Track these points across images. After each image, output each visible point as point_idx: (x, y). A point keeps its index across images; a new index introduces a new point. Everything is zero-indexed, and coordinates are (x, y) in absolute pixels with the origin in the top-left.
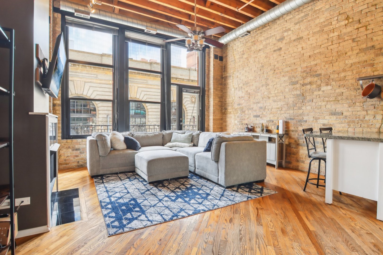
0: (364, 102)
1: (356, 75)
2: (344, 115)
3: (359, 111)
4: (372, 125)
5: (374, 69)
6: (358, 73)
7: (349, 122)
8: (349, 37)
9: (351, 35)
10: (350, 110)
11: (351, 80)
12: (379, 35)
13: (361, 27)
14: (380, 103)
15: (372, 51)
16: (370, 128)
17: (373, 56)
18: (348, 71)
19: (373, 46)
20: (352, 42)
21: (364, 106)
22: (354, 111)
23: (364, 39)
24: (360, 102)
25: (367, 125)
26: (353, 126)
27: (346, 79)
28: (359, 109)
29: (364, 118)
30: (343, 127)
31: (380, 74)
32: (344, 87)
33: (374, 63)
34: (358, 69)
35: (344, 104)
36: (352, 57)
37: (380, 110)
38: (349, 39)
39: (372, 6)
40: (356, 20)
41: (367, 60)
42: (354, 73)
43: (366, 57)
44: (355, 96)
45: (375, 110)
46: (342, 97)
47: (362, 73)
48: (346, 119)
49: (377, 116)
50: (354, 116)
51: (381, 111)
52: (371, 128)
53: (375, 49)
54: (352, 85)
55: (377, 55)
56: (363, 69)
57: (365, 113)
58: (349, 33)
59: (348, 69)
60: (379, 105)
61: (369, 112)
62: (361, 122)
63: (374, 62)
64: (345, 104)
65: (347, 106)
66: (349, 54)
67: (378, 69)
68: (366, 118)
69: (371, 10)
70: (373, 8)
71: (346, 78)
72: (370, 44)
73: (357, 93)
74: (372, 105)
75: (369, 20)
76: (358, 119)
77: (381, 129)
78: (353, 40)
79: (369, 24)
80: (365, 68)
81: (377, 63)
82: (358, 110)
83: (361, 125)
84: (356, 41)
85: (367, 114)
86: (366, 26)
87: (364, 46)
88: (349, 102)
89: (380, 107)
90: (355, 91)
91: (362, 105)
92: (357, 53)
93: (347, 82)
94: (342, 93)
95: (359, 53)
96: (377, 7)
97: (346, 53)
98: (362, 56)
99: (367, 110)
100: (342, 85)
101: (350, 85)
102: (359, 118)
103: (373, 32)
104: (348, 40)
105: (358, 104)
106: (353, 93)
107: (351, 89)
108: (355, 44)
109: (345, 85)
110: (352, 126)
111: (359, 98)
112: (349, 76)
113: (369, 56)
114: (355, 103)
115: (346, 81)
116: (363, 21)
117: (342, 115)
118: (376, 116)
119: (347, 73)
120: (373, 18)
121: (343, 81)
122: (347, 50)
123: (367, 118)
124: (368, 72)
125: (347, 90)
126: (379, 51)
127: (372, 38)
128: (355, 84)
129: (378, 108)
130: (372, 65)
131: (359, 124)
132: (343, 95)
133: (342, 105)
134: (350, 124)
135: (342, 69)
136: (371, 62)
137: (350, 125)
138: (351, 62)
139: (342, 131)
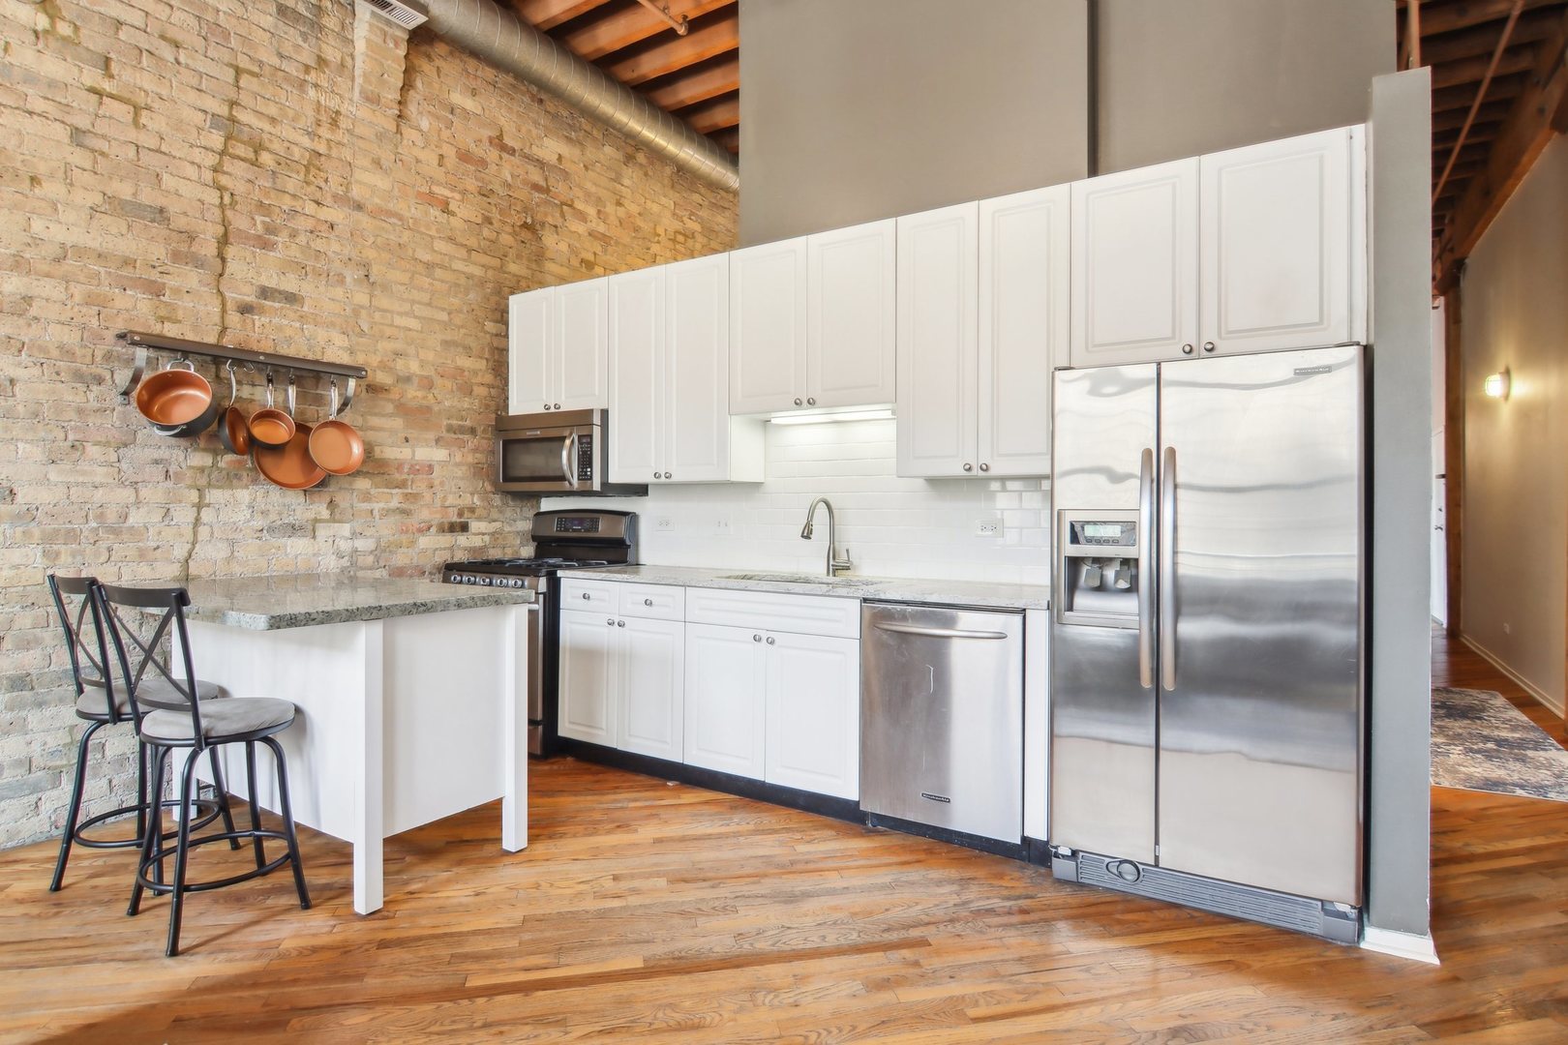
0: (126, 445)
1: (84, 310)
2: (19, 499)
3: (102, 485)
4: (158, 547)
5: (163, 312)
6: (98, 305)
7: (49, 538)
8: (52, 103)
9: (63, 101)
10: (53, 477)
11: (59, 326)
12: (184, 178)
13: (111, 96)
14: (186, 457)
15: (156, 229)
16: (151, 563)
17: (158, 252)
18: (47, 276)
19: (161, 210)
20: (67, 140)
21: (124, 466)
22: (77, 484)
23: (127, 160)
24: (107, 444)
25: (140, 549)
26: (74, 557)
27: (34, 311)
28: (100, 474)
29: (122, 520)
30: (17, 567)
31: (186, 338)
32: (20, 351)
33: (164, 284)
34: (96, 283)
35: (21, 445)
36: (68, 216)
37: (190, 487)
38: (56, 120)
39: (163, 37)
40: (91, 47)
41: (135, 261)
42: (77, 298)
43: (135, 247)
44: (80, 411)
45: (169, 484)
46: (6, 400)
47: (115, 311)
48: (33, 524)
49: (178, 509)
50: (76, 507)
51: (192, 491)
52: (156, 560)
53: (170, 227)
54: (66, 352)
55: (177, 256)
56: (117, 290)
57: (127, 495)
58: (52, 84)
59: (45, 268)
60: (184, 466)
61: (144, 493)
62: (111, 536)
63: (165, 279)
64: (27, 446)
65: (37, 453)
66: (52, 189)
67: (180, 315)
68: (131, 521)
69: (156, 52)
70: (167, 52)
71: (30, 305)
72: (148, 197)
73: (91, 396)
74: (156, 462)
75: (146, 86)
76: (95, 525)
77: (191, 563)
78: (77, 135)
79: (148, 108)
80: (128, 292)
81: (176, 291)
82: (98, 480)
83: (110, 550)
84: (88, 148)
85: (138, 503)
86: (135, 107)
87: (124, 190)
88: (51, 437)
89: (189, 473)
90: (81, 387)
91: (113, 457)
92: (91, 208)
93: (35, 330)
94: (12, 382)
95: (103, 210)
96: (182, 59)
97: (34, 180)
98: (114, 231)
99: (136, 483)
100: (10, 338)
101: (55, 353)
102: (101, 517)
103: (161, 152)
104: (47, 118)
105: (93, 451)
106: (72, 395)
107: (58, 374)
108: (79, 158)
109: (23, 344)
110: (70, 560)
111: (99, 422)
112: (47, 300)
113: (146, 246)
114: (81, 448)
115: (30, 325)
116: (126, 76)
117: (9, 499)
118: (172, 510)
119: (35, 283)
120: (164, 93)
121: (15, 317)
122: (42, 169)
123: (135, 519)
124: (139, 311)
125: (36, 371)
126: (186, 245)
127: (158, 175)
128: (79, 352)
129: (179, 478)
130: (156, 290)
131: (103, 545)
132: (14, 396)
133: (12, 447)
134: (55, 547)
135: (14, 255)
136: (154, 275)
137: (58, 554)
138: (60, 238)
139: (12, 590)
